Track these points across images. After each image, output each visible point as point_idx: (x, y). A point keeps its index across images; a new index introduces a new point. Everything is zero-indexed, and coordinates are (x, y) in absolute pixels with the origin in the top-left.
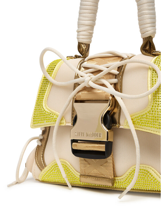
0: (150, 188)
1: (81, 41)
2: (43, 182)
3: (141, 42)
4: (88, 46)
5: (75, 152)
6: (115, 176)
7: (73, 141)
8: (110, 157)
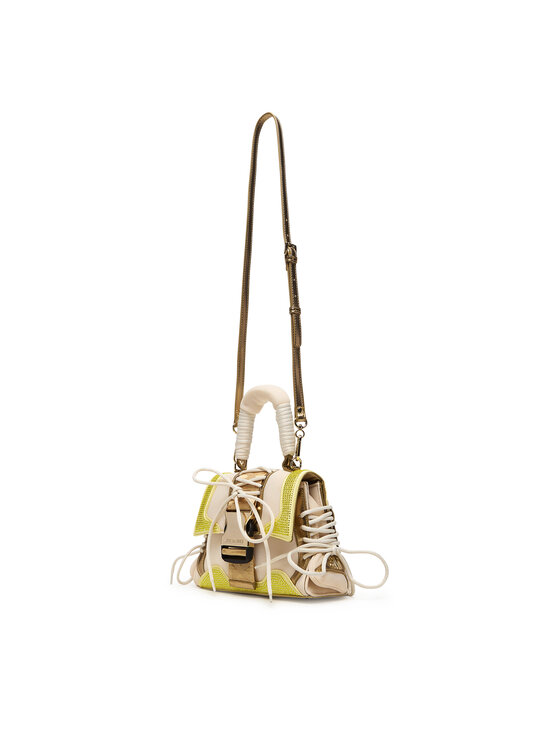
0: (283, 592)
1: (240, 457)
2: (202, 588)
3: (283, 459)
4: (246, 462)
5: (225, 557)
6: (256, 580)
7: (223, 547)
8: (252, 562)
